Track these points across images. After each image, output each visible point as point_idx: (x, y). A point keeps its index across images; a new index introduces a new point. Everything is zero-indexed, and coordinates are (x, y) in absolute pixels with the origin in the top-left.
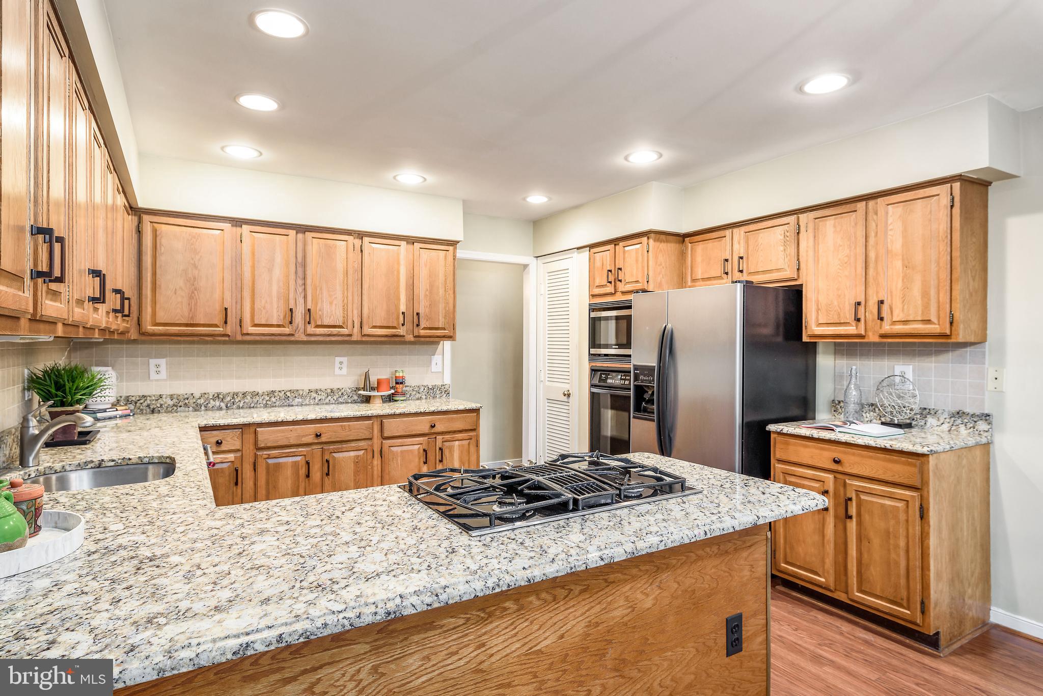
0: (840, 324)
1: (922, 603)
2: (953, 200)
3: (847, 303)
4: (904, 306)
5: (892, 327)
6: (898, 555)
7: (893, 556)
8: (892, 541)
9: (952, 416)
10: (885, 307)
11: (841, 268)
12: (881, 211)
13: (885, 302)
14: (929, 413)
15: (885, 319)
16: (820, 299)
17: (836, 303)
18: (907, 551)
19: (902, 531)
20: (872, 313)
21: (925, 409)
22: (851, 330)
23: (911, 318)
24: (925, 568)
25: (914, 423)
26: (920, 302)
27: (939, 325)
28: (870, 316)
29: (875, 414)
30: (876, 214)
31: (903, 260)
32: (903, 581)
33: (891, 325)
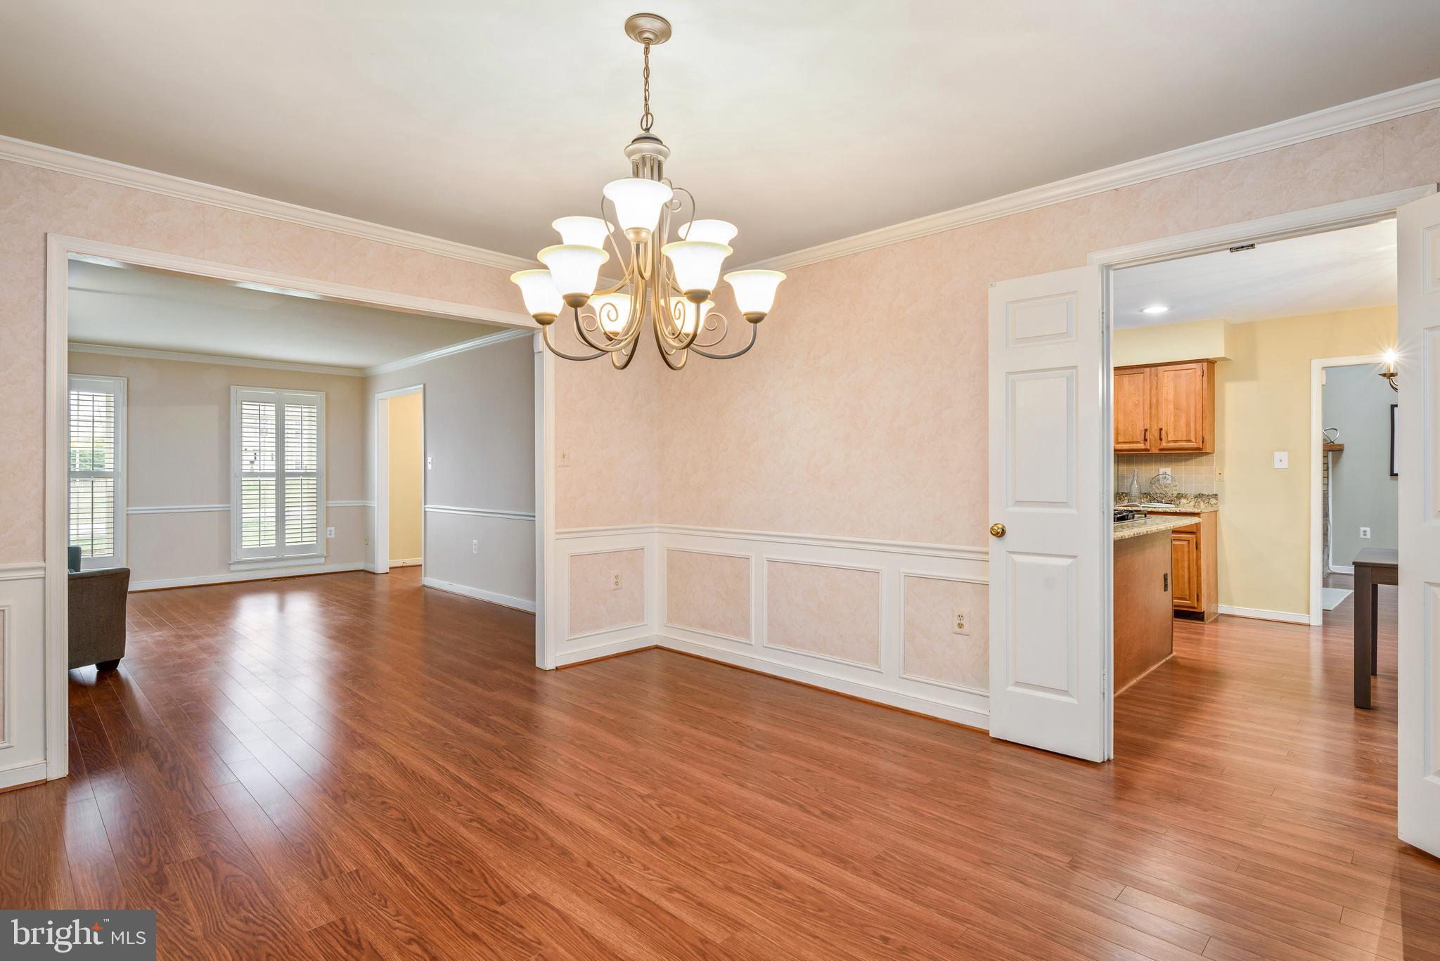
0: (1133, 443)
1: (1197, 595)
2: (1203, 373)
3: (1138, 430)
4: (1175, 432)
5: (1168, 444)
6: (1184, 572)
7: (1181, 572)
8: (1180, 565)
9: (1197, 497)
10: (1163, 432)
11: (1133, 407)
12: (1160, 375)
13: (1164, 429)
14: (1182, 496)
15: (1163, 439)
16: (1119, 427)
17: (1130, 429)
18: (1189, 568)
19: (1186, 557)
20: (1154, 436)
21: (1180, 495)
22: (1141, 446)
23: (1180, 439)
24: (1199, 575)
25: (1172, 502)
26: (1184, 430)
27: (1196, 442)
28: (1153, 438)
29: (1148, 498)
30: (1157, 376)
31: (1174, 405)
32: (1187, 585)
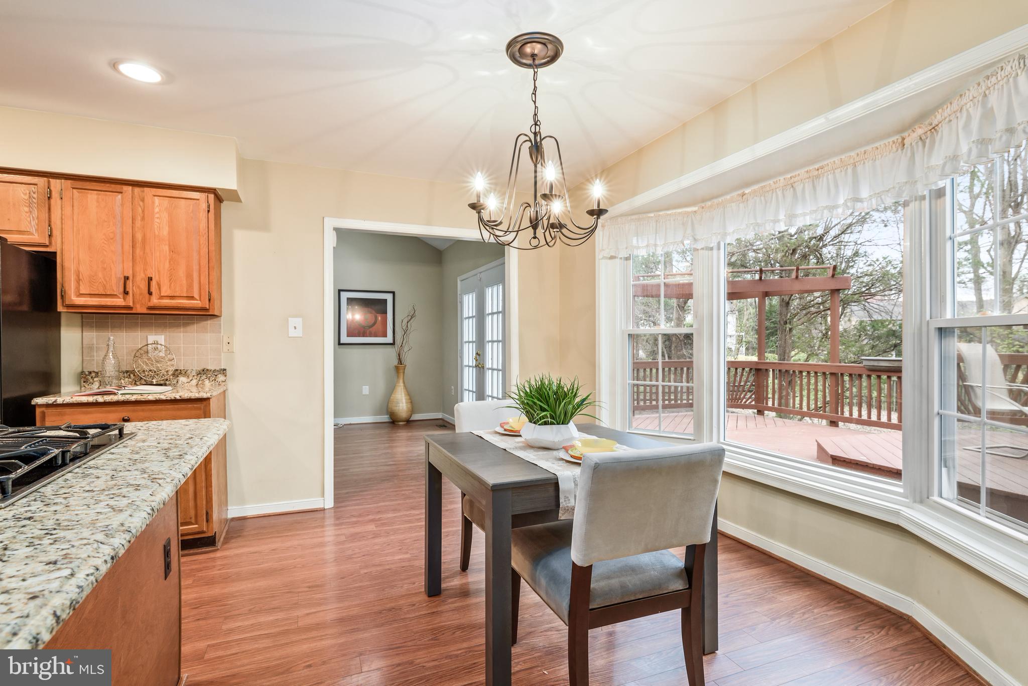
0: (106, 296)
1: (207, 513)
2: (209, 206)
4: (171, 284)
5: (160, 301)
9: (199, 373)
10: (153, 283)
11: (105, 242)
12: (148, 199)
13: (153, 279)
14: (181, 373)
15: (154, 293)
16: (81, 269)
17: (100, 275)
20: (139, 287)
21: (177, 370)
22: (119, 302)
23: (177, 294)
25: (167, 383)
26: (184, 282)
27: (200, 300)
28: (138, 290)
29: (130, 380)
30: (143, 200)
31: (169, 246)
33: (159, 299)
